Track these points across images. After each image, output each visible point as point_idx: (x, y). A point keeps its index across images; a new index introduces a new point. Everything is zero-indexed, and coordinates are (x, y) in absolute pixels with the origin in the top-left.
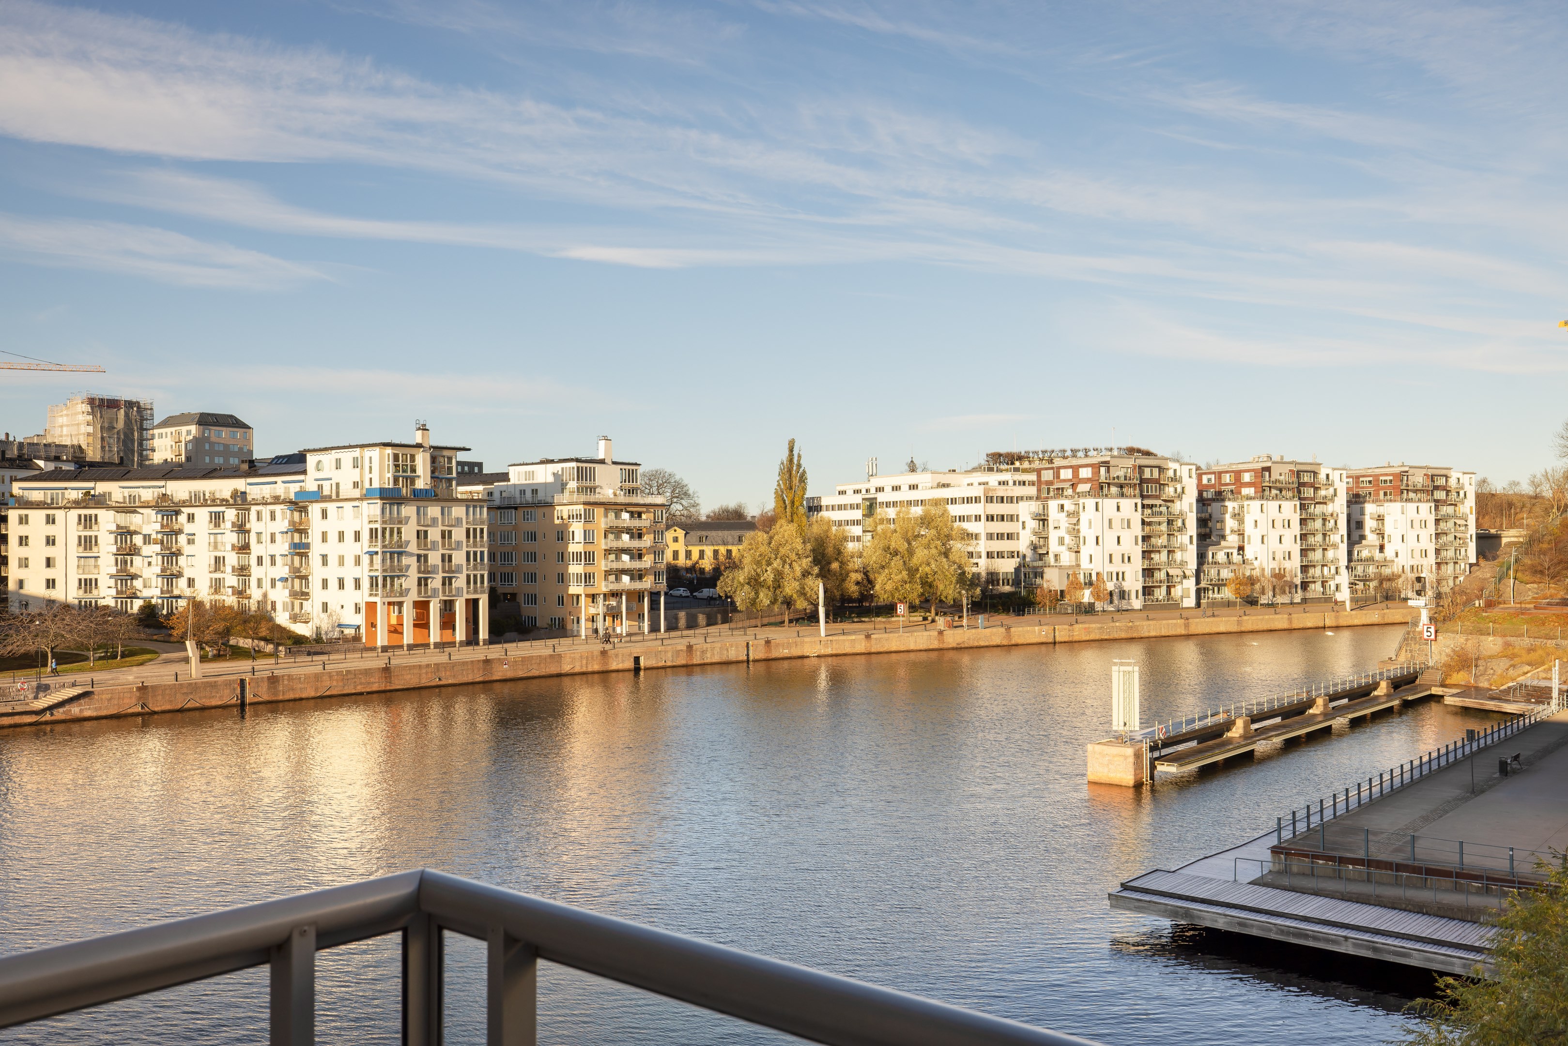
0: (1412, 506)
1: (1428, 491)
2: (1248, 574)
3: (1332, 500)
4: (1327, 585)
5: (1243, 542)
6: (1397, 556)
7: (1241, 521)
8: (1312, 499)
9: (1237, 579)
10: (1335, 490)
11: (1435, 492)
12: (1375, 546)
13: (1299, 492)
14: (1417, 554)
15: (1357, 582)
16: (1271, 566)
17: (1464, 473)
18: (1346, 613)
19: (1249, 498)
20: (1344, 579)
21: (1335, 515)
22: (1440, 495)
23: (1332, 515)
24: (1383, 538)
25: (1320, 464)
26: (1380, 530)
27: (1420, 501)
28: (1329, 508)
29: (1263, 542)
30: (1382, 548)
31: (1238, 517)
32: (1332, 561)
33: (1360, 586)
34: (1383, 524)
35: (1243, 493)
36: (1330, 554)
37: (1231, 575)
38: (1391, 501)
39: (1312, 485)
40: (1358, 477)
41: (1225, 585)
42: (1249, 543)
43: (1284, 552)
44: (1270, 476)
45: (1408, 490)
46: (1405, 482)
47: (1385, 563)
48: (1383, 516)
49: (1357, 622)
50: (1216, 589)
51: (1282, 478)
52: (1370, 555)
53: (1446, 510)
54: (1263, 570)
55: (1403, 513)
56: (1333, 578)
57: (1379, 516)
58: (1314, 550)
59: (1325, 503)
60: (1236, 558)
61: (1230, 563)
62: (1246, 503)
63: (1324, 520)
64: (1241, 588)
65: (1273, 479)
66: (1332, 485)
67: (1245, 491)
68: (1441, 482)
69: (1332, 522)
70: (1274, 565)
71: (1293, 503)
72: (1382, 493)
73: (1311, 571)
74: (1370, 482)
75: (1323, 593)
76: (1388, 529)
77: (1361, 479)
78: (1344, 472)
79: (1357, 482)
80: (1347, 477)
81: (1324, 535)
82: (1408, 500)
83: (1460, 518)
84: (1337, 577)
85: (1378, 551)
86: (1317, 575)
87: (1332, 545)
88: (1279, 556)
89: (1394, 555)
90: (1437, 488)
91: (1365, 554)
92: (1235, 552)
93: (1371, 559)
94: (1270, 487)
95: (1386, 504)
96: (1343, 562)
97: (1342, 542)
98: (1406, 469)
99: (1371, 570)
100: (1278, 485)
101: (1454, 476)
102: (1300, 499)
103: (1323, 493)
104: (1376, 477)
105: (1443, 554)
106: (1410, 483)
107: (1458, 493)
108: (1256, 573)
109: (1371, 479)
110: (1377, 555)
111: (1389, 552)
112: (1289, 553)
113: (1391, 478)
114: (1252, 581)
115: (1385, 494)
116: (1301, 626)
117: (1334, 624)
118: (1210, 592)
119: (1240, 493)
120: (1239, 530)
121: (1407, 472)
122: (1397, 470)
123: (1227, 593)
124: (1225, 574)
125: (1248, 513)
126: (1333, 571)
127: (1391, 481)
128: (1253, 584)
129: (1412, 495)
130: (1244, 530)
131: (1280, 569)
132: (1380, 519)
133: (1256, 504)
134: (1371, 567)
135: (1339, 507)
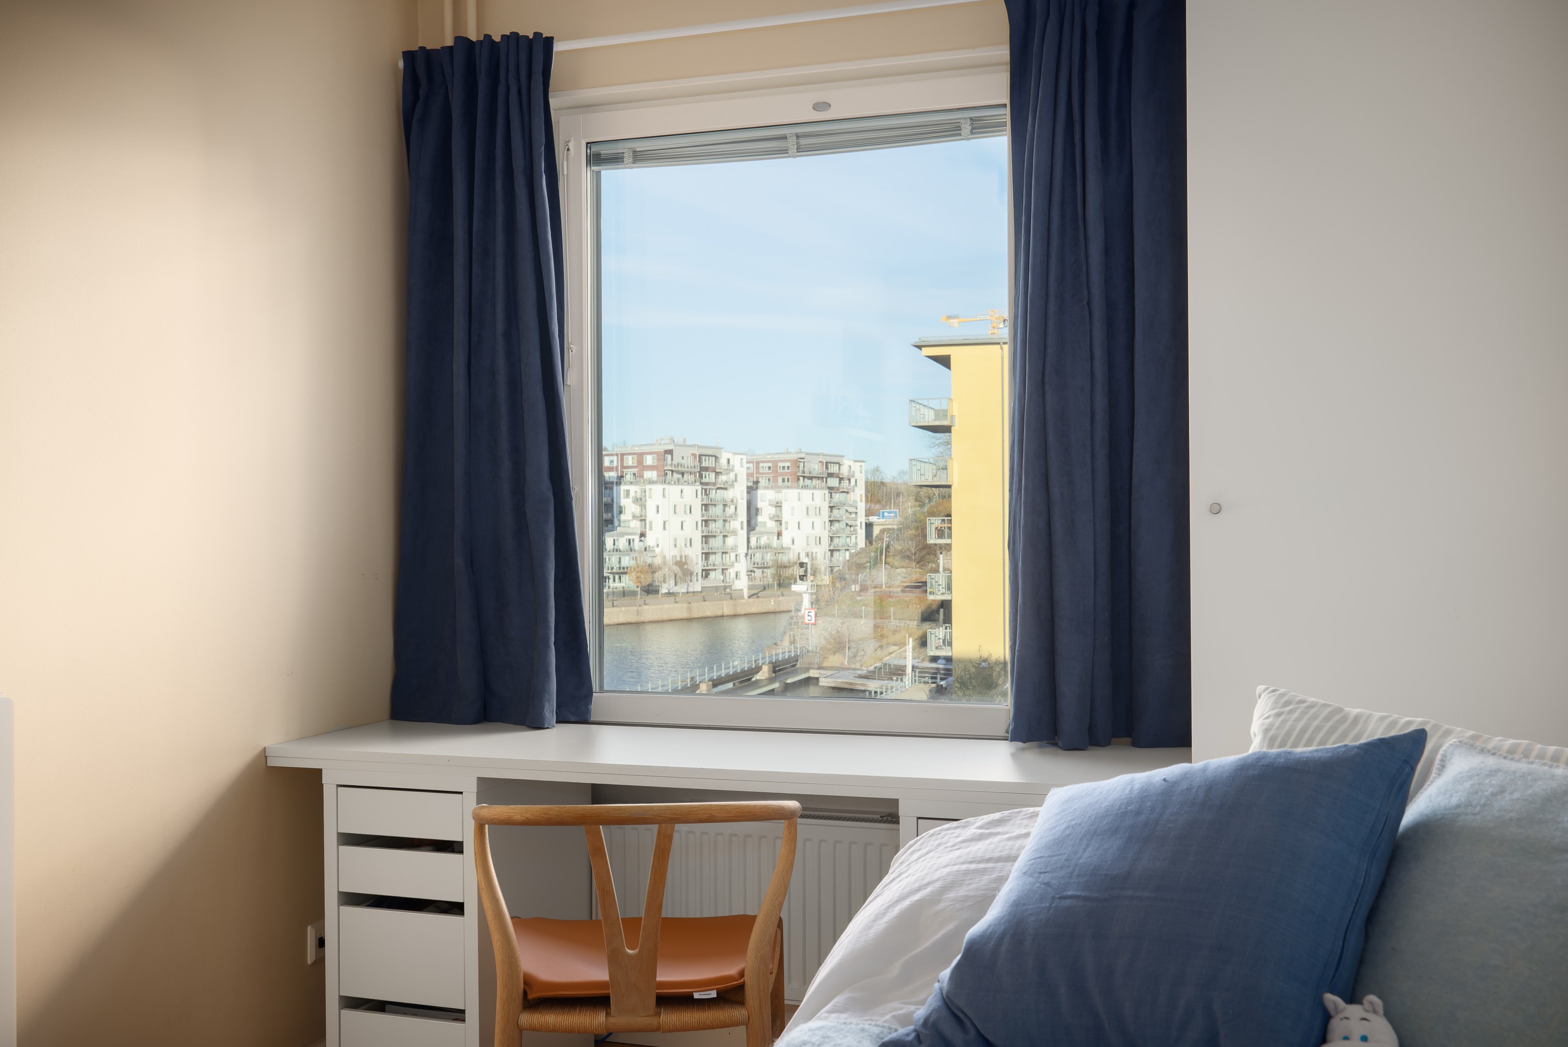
0: (807, 493)
1: (822, 478)
2: (649, 561)
3: (732, 486)
4: (727, 572)
5: (645, 528)
6: (793, 543)
7: (643, 506)
8: (714, 484)
9: (638, 567)
10: (736, 475)
11: (829, 479)
12: (773, 533)
13: (701, 476)
14: (812, 541)
15: (756, 570)
16: (672, 554)
17: (856, 461)
18: (744, 601)
19: (651, 482)
20: (742, 566)
21: (735, 501)
22: (833, 482)
23: (732, 501)
24: (781, 524)
25: (721, 448)
26: (778, 516)
27: (815, 488)
28: (729, 494)
29: (664, 528)
30: (779, 534)
31: (640, 501)
32: (732, 549)
33: (758, 573)
34: (781, 510)
35: (645, 477)
36: (730, 541)
37: (633, 563)
38: (788, 487)
39: (714, 470)
40: (758, 463)
41: (625, 573)
42: (651, 529)
43: (686, 539)
44: (672, 460)
45: (804, 477)
46: (801, 468)
47: (782, 550)
48: (781, 503)
49: (754, 610)
50: (617, 577)
51: (684, 462)
52: (768, 542)
53: (837, 497)
54: (665, 557)
55: (799, 500)
56: (732, 565)
57: (777, 503)
58: (715, 536)
59: (726, 489)
60: (637, 545)
61: (631, 550)
62: (648, 487)
63: (725, 506)
64: (642, 576)
65: (675, 462)
66: (732, 470)
67: (648, 474)
68: (834, 469)
69: (733, 507)
70: (675, 552)
71: (695, 488)
72: (780, 479)
73: (712, 558)
74: (769, 468)
75: (723, 581)
76: (786, 516)
77: (761, 465)
78: (744, 457)
79: (758, 468)
80: (748, 462)
81: (725, 521)
82: (805, 487)
83: (851, 506)
84: (736, 564)
85: (776, 537)
86: (717, 563)
87: (732, 532)
88: (681, 543)
89: (791, 542)
90: (831, 475)
91: (764, 540)
92: (637, 538)
93: (767, 547)
94: (672, 471)
95: (784, 491)
96: (743, 550)
97: (742, 528)
98: (803, 456)
99: (769, 557)
100: (680, 469)
101: (846, 463)
102: (701, 483)
103: (723, 478)
104: (775, 463)
105: (836, 541)
106: (806, 470)
107: (849, 480)
108: (658, 561)
109: (770, 465)
110: (775, 542)
111: (786, 540)
112: (691, 540)
113: (789, 464)
114: (652, 569)
115: (783, 480)
116: (700, 615)
117: (732, 613)
118: (611, 580)
119: (642, 476)
120: (641, 516)
121: (803, 458)
122: (794, 457)
123: (627, 582)
124: (626, 561)
125: (650, 497)
126: (733, 558)
127: (788, 468)
128: (653, 572)
129: (808, 482)
130: (646, 516)
131: (681, 557)
132: (778, 506)
133: (657, 489)
134: (769, 554)
135: (738, 492)
